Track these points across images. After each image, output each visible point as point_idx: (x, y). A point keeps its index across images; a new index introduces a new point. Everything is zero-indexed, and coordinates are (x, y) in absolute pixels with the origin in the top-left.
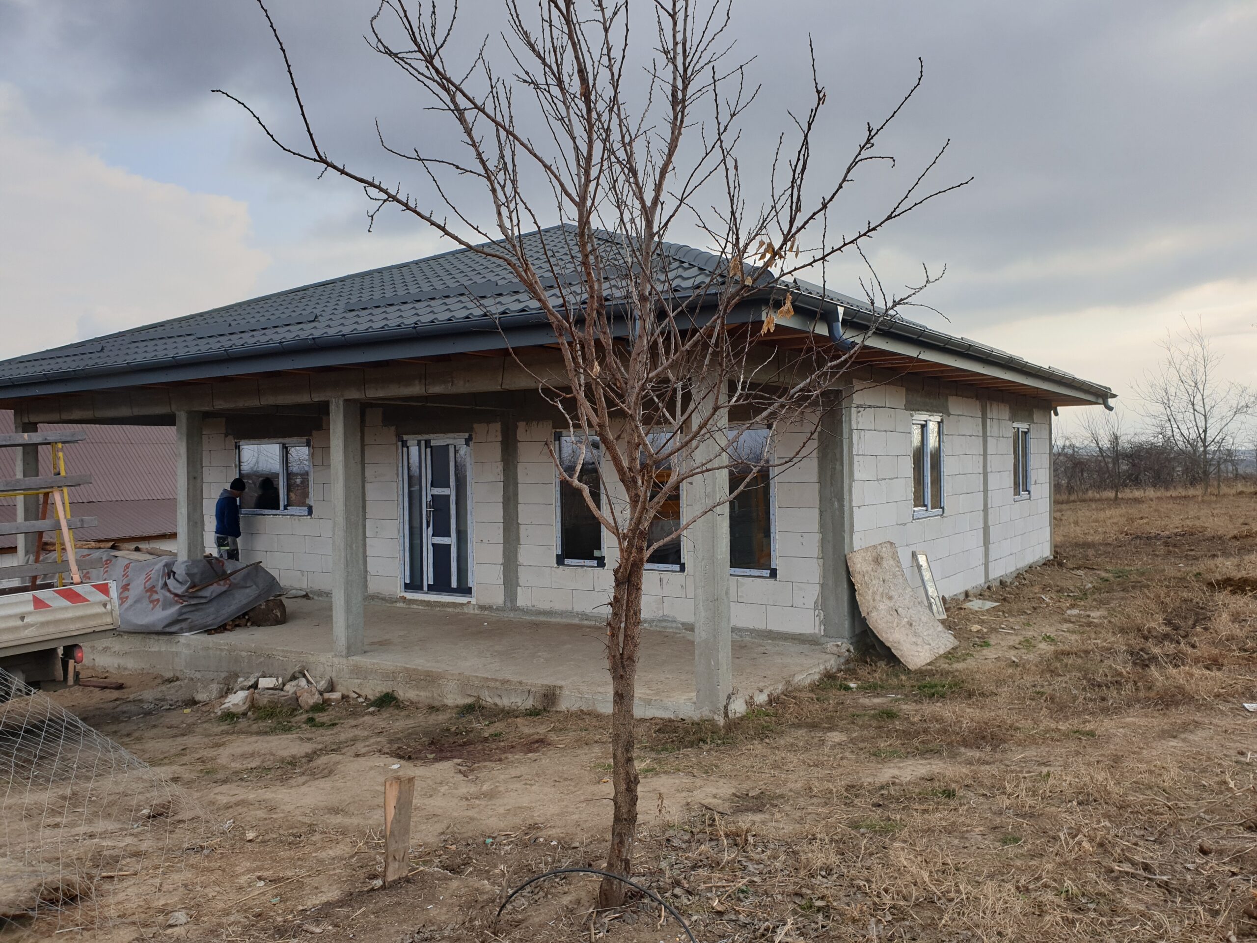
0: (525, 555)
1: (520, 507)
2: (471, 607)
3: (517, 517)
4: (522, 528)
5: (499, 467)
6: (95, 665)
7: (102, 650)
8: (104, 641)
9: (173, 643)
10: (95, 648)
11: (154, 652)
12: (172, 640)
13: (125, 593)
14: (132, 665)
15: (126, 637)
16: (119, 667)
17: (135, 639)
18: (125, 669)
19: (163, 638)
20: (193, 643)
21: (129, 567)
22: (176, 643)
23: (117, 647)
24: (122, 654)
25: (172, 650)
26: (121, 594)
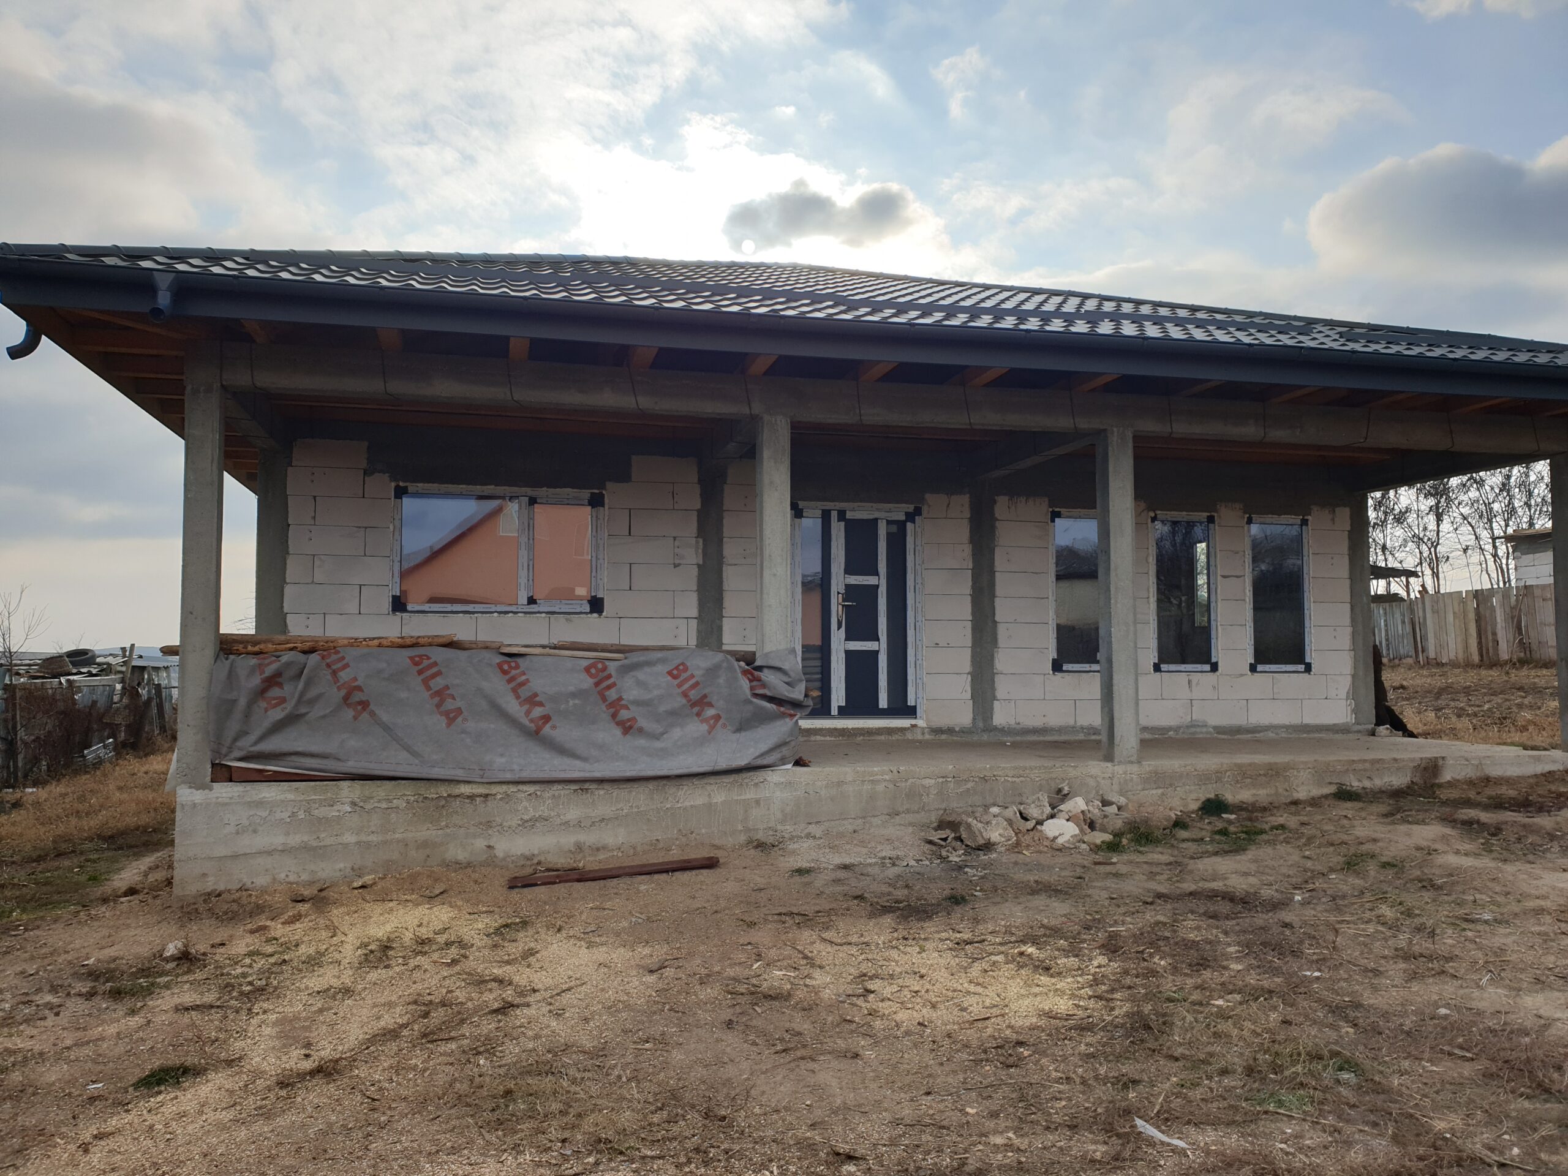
0: (1003, 661)
1: (998, 602)
2: (919, 731)
3: (994, 614)
4: (1001, 628)
5: (965, 552)
6: (495, 856)
7: (519, 825)
8: (526, 808)
9: (747, 785)
10: (494, 824)
11: (692, 806)
12: (745, 781)
13: (624, 714)
14: (620, 840)
15: (602, 792)
16: (580, 849)
17: (630, 792)
18: (598, 849)
19: (719, 781)
20: (802, 780)
21: (605, 669)
22: (756, 785)
23: (573, 814)
24: (590, 823)
25: (743, 797)
26: (614, 716)
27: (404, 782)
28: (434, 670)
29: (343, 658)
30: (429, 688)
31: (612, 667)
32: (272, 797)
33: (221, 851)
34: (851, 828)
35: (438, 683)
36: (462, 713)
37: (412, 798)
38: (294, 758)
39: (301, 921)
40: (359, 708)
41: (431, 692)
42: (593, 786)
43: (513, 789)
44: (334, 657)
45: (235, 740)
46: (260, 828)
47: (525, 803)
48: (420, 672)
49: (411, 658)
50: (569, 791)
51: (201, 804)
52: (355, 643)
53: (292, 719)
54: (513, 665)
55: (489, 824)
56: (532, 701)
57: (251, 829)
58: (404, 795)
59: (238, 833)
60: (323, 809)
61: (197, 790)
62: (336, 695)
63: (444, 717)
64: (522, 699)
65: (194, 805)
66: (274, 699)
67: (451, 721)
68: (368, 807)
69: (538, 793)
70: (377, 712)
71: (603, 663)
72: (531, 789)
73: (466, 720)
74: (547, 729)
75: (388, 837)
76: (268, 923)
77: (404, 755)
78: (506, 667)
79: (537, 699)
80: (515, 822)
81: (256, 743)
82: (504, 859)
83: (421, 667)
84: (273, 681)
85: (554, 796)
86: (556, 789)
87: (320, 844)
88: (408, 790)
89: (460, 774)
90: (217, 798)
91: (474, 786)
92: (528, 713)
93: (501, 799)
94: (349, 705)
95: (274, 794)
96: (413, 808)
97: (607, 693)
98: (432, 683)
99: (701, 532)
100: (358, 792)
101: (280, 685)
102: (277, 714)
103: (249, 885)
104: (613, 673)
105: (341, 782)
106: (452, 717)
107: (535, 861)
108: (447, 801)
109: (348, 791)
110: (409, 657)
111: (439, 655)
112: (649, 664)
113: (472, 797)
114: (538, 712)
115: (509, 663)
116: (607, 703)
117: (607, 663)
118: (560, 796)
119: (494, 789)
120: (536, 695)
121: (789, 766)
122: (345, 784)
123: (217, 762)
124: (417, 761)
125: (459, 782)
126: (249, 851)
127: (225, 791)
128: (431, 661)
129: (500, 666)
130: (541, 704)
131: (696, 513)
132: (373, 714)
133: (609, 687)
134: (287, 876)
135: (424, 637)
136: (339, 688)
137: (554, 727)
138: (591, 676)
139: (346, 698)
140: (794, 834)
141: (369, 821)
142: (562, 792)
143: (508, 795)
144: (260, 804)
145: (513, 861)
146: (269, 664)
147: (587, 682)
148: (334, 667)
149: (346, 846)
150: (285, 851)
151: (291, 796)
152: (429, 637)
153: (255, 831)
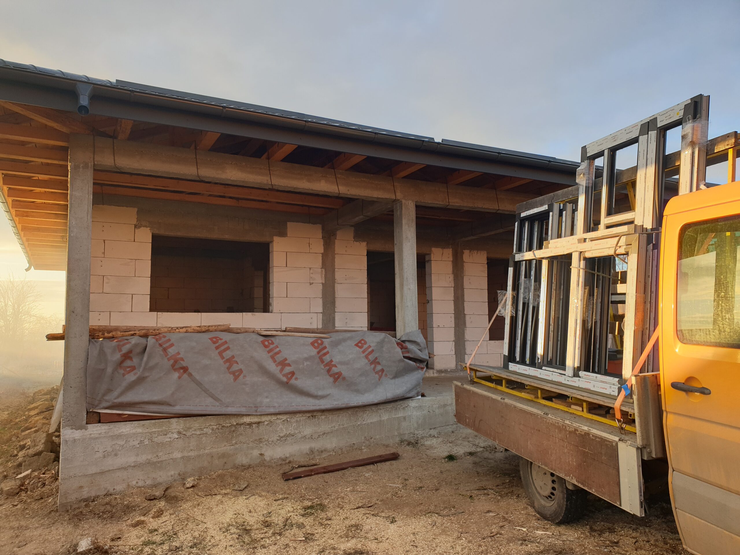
0: (469, 334)
1: (466, 304)
3: (464, 310)
4: (467, 318)
5: (451, 278)
6: (265, 460)
7: (278, 440)
8: (281, 429)
9: (399, 409)
10: (264, 440)
11: (371, 423)
12: (399, 406)
13: (335, 370)
14: (334, 445)
15: (323, 417)
16: (312, 452)
17: (339, 416)
18: (322, 452)
19: (385, 407)
20: (427, 404)
21: (322, 343)
22: (404, 408)
23: (308, 431)
24: (317, 436)
25: (397, 416)
26: (329, 371)
27: (210, 417)
28: (226, 346)
29: (169, 340)
30: (223, 358)
31: (326, 342)
32: (127, 431)
33: (93, 470)
34: (450, 430)
35: (228, 354)
36: (242, 372)
37: (215, 427)
38: (143, 406)
39: (164, 514)
40: (182, 371)
41: (224, 360)
42: (319, 414)
43: (274, 418)
44: (163, 340)
45: (104, 395)
46: (119, 453)
47: (281, 426)
48: (217, 348)
49: (211, 339)
50: (305, 418)
51: (79, 440)
52: (172, 330)
53: (140, 380)
54: (270, 342)
55: (260, 441)
56: (283, 364)
57: (113, 453)
58: (210, 425)
59: (104, 457)
60: (160, 437)
61: (77, 430)
62: (167, 364)
63: (232, 375)
64: (277, 362)
65: (75, 440)
66: (129, 367)
67: (236, 378)
68: (188, 434)
69: (289, 420)
70: (193, 374)
71: (321, 341)
72: (284, 417)
73: (245, 376)
74: (293, 381)
75: (201, 453)
76: (142, 518)
77: (209, 400)
78: (266, 343)
79: (287, 362)
80: (275, 438)
81: (118, 397)
82: (270, 461)
83: (217, 345)
84: (127, 356)
85: (297, 421)
86: (298, 417)
87: (159, 460)
88: (213, 422)
89: (243, 410)
90: (91, 434)
91: (252, 417)
92: (281, 370)
93: (267, 425)
94: (175, 370)
95: (128, 430)
96: (216, 433)
97: (324, 358)
98: (224, 354)
99: (324, 265)
100: (182, 425)
101: (131, 359)
102: (131, 377)
103: (111, 491)
104: (327, 346)
105: (172, 419)
106: (237, 375)
107: (287, 461)
108: (236, 428)
109: (176, 424)
110: (209, 339)
111: (226, 337)
112: (344, 340)
113: (250, 424)
114: (288, 369)
115: (268, 341)
116: (324, 363)
117: (323, 340)
118: (300, 421)
119: (264, 419)
120: (286, 359)
121: (420, 397)
122: (174, 420)
123: (91, 410)
124: (218, 404)
125: (243, 415)
126: (111, 469)
127: (95, 429)
128: (223, 341)
129: (263, 342)
130: (289, 365)
131: (321, 255)
132: (190, 375)
133: (325, 354)
134: (137, 482)
135: (212, 326)
136: (169, 360)
137: (296, 379)
138: (315, 348)
139: (173, 366)
140: (423, 435)
141: (189, 443)
142: (302, 418)
143: (271, 422)
144: (119, 436)
145: (275, 462)
146: (124, 345)
147: (313, 352)
148: (165, 346)
149: (174, 460)
150: (136, 466)
151: (140, 430)
152: (215, 326)
153: (116, 455)
